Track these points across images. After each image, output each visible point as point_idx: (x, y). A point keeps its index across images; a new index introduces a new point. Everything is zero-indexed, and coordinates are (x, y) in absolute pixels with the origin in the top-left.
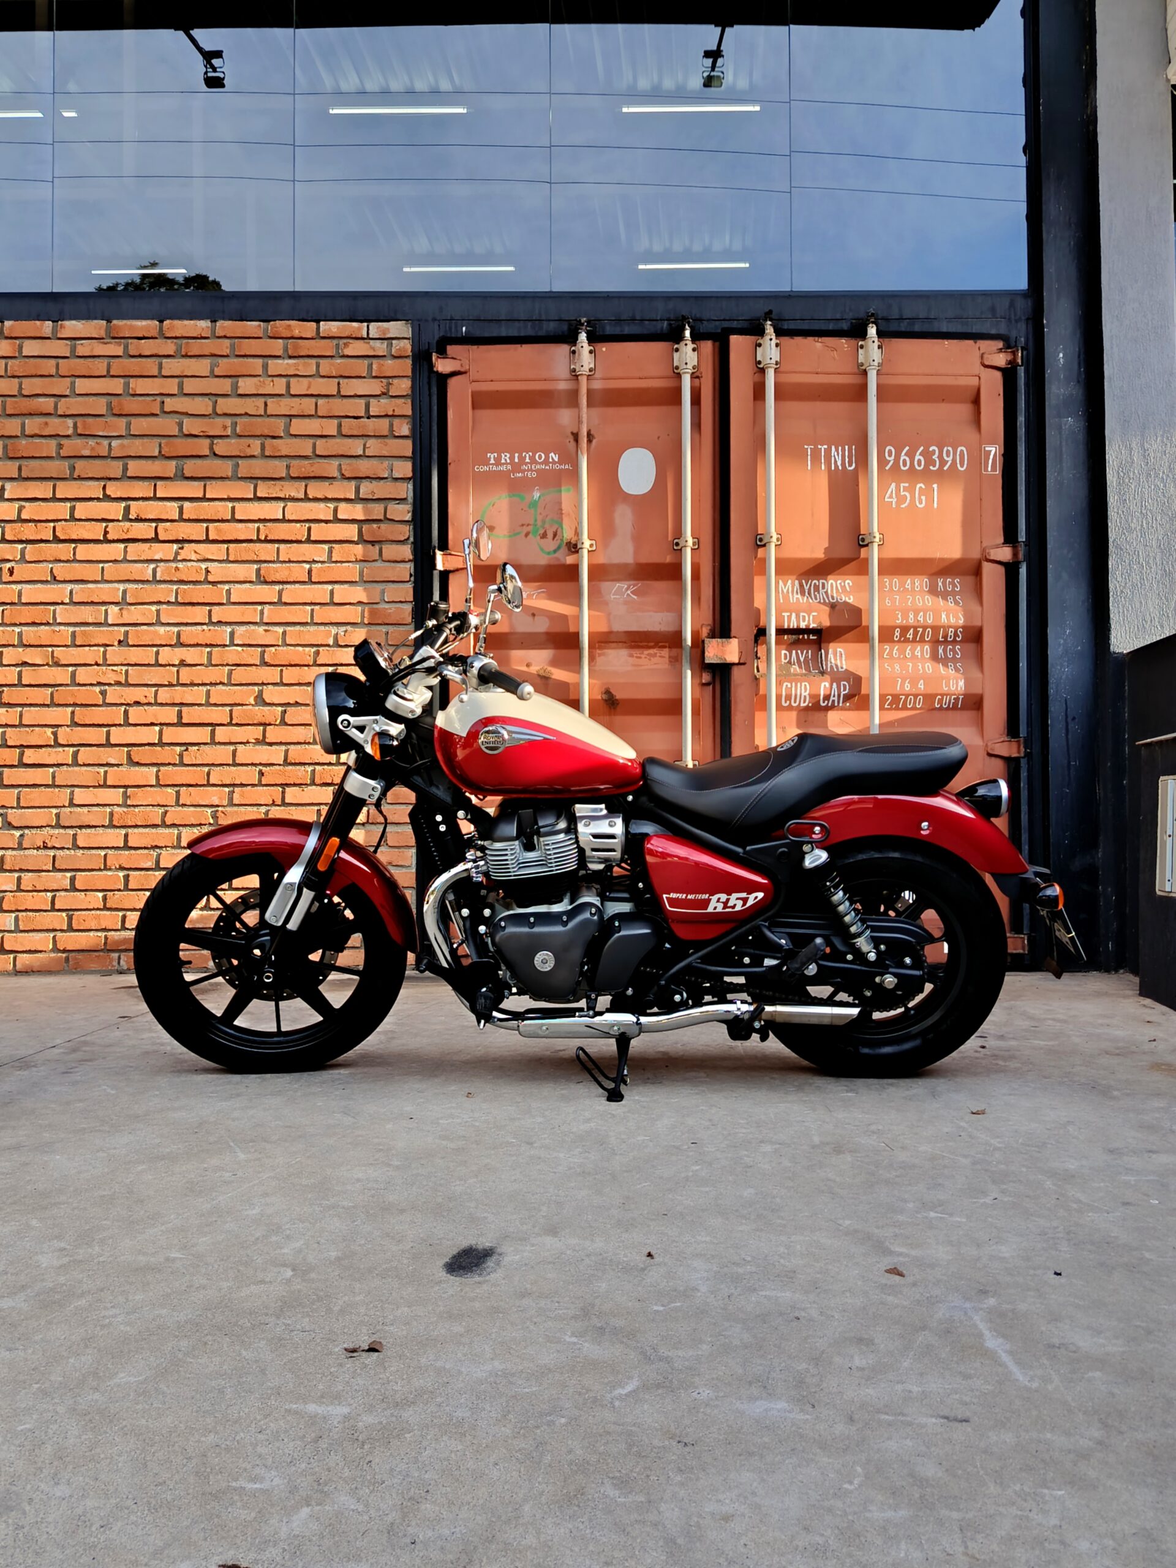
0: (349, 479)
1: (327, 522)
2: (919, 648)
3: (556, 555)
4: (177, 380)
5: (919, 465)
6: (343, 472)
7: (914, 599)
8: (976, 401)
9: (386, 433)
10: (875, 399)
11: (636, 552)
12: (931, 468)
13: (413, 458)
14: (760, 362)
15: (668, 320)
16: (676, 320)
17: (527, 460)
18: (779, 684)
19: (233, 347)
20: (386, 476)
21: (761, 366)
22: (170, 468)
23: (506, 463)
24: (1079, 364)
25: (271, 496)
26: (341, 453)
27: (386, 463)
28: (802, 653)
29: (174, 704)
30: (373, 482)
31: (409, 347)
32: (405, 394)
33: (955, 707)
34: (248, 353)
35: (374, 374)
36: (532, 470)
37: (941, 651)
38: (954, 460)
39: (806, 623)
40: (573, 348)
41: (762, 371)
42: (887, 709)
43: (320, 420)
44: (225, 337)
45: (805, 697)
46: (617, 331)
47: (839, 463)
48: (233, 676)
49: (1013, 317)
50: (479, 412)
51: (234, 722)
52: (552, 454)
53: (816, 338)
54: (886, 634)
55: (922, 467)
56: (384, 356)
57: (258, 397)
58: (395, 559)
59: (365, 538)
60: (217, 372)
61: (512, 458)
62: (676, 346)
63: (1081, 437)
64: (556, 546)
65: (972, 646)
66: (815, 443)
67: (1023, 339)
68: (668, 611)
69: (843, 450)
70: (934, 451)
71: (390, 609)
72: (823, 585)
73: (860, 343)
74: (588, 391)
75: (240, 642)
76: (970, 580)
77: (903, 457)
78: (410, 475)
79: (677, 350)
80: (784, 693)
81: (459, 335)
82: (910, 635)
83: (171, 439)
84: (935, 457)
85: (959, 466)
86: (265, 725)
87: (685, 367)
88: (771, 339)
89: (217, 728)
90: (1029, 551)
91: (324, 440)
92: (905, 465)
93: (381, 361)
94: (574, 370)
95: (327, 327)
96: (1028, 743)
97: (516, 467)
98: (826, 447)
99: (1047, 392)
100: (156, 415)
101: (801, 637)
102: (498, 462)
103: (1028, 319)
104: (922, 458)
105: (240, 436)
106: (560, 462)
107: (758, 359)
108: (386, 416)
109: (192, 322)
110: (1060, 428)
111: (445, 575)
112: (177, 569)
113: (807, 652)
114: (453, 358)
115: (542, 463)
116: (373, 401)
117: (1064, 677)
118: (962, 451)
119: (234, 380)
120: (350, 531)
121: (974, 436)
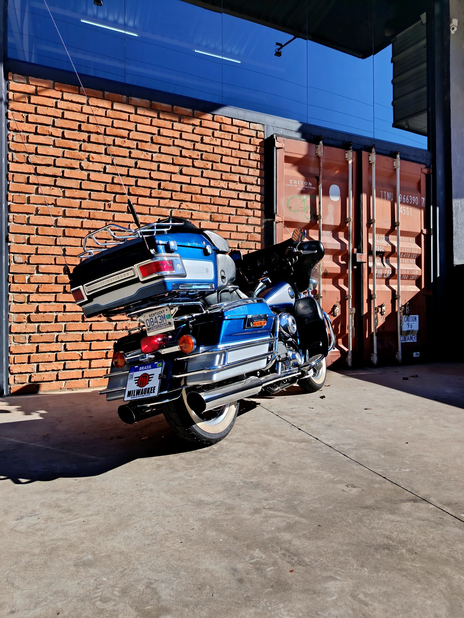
0: (243, 183)
1: (234, 199)
2: (406, 260)
4: (179, 132)
5: (407, 201)
6: (241, 180)
7: (405, 244)
8: (419, 183)
9: (255, 166)
10: (399, 178)
11: (333, 221)
12: (410, 202)
13: (260, 177)
14: (370, 161)
16: (345, 142)
17: (302, 184)
19: (201, 123)
20: (255, 183)
22: (177, 169)
24: (444, 176)
25: (215, 186)
26: (240, 172)
30: (251, 185)
31: (263, 135)
32: (262, 153)
34: (207, 126)
35: (251, 143)
37: (411, 261)
38: (415, 201)
39: (381, 250)
40: (317, 146)
41: (371, 164)
43: (233, 158)
44: (198, 118)
45: (381, 274)
47: (389, 198)
50: (286, 164)
52: (310, 183)
53: (383, 156)
56: (255, 137)
57: (211, 145)
59: (248, 207)
60: (195, 132)
61: (297, 182)
62: (346, 151)
63: (444, 198)
66: (383, 190)
69: (390, 193)
70: (411, 197)
73: (394, 160)
77: (404, 198)
78: (264, 184)
79: (347, 153)
82: (405, 256)
83: (177, 157)
84: (411, 199)
85: (416, 203)
87: (351, 159)
88: (374, 154)
91: (234, 166)
92: (404, 201)
93: (254, 139)
94: (317, 154)
95: (235, 121)
97: (299, 186)
98: (386, 192)
99: (437, 183)
101: (379, 254)
102: (293, 183)
104: (408, 199)
105: (204, 160)
108: (256, 160)
109: (185, 109)
112: (180, 212)
113: (379, 259)
114: (279, 142)
115: (306, 186)
116: (251, 154)
118: (417, 198)
119: (202, 136)
120: (243, 204)
121: (419, 194)
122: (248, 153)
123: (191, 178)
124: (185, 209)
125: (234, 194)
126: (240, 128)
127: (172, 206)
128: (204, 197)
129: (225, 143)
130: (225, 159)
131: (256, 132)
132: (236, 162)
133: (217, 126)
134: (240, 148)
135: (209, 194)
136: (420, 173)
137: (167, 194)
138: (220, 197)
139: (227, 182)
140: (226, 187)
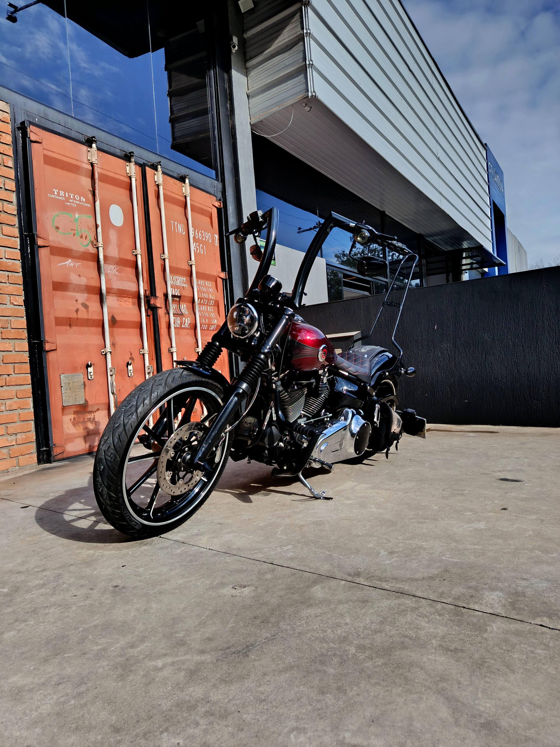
2: (204, 307)
3: (87, 248)
5: (200, 237)
7: (202, 288)
8: (211, 217)
10: (190, 208)
11: (119, 252)
12: (203, 239)
13: (16, 180)
14: (156, 182)
17: (72, 197)
21: (157, 183)
23: (62, 196)
28: (174, 306)
31: (10, 119)
32: (9, 144)
33: (214, 329)
36: (73, 203)
37: (209, 309)
39: (177, 293)
40: (88, 149)
45: (179, 323)
47: (181, 230)
49: (217, 189)
50: (47, 166)
52: (82, 198)
53: (172, 178)
58: (9, 235)
61: (65, 194)
64: (87, 244)
65: (217, 308)
66: (173, 220)
68: (134, 282)
69: (181, 226)
70: (203, 233)
71: (9, 263)
72: (178, 278)
73: (183, 185)
76: (214, 284)
77: (196, 233)
78: (14, 189)
79: (127, 165)
81: (35, 122)
82: (202, 302)
84: (204, 235)
85: (209, 240)
88: (161, 174)
92: (197, 236)
94: (89, 160)
97: (68, 199)
98: (176, 223)
101: (174, 298)
102: (59, 194)
103: (221, 192)
104: (201, 235)
106: (86, 202)
107: (156, 180)
114: (35, 133)
118: (210, 235)
121: (212, 230)
136: (211, 205)
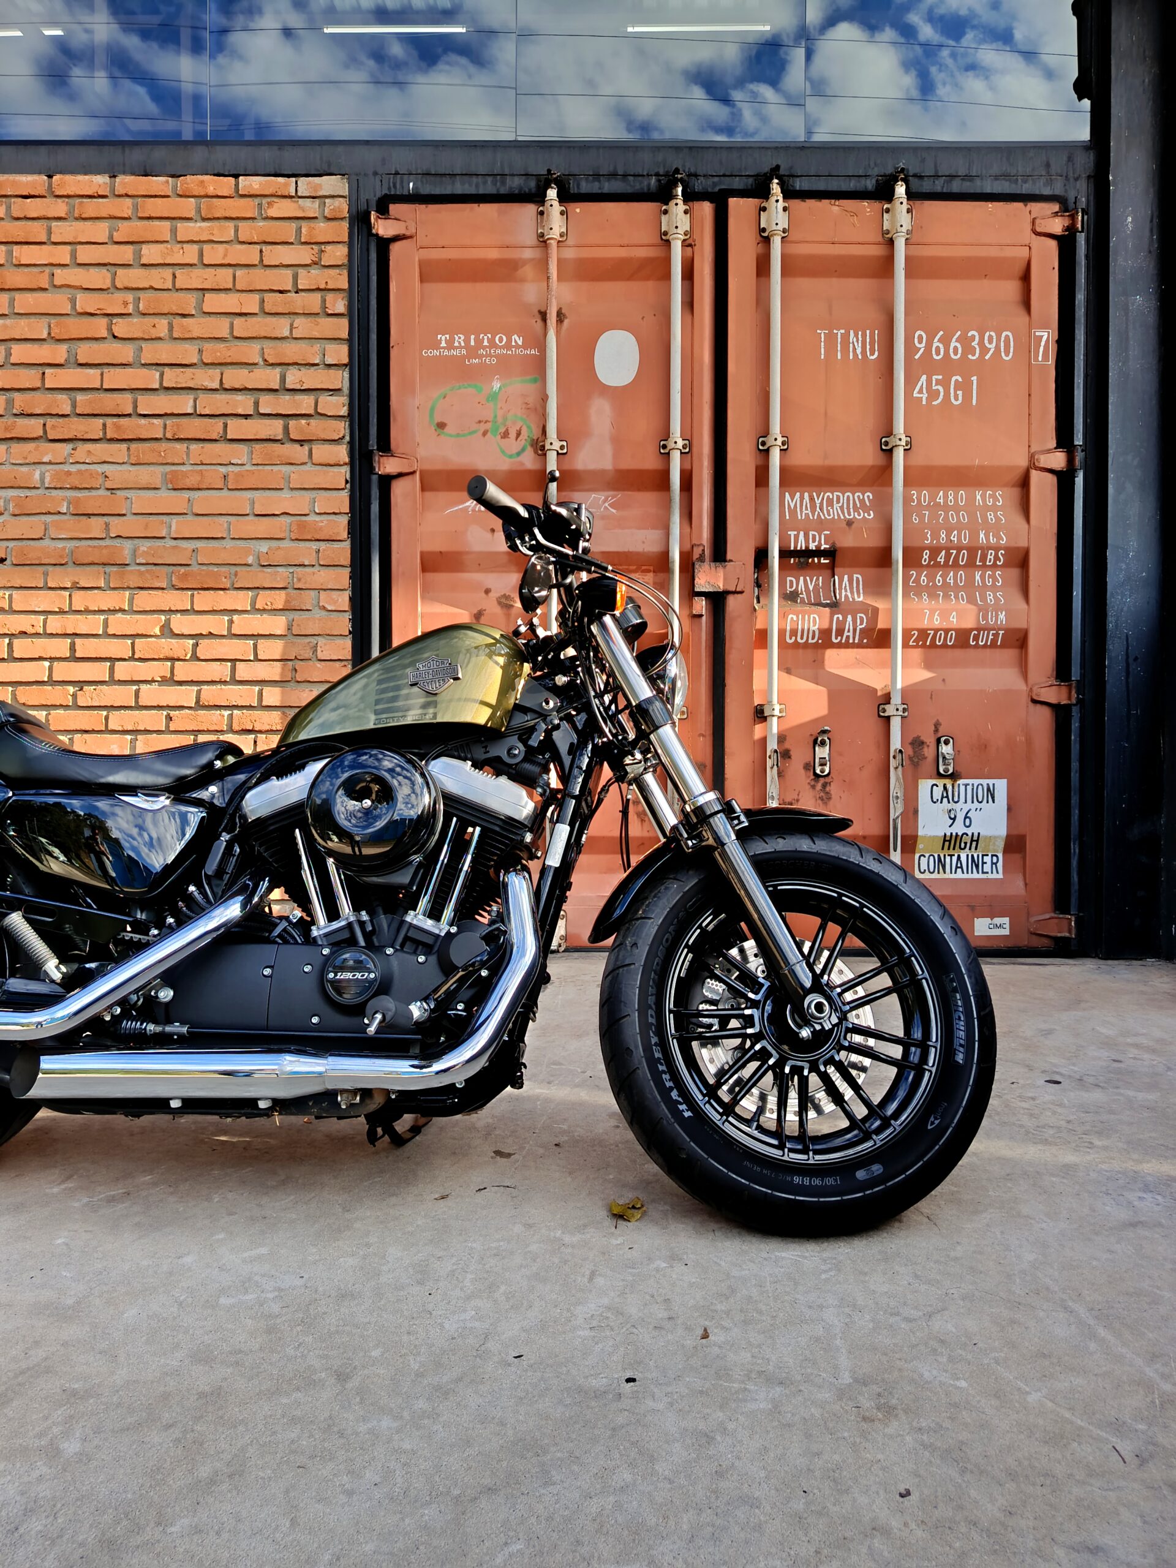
0: (272, 365)
1: (246, 416)
2: (952, 574)
3: (519, 459)
4: (68, 248)
5: (956, 353)
6: (266, 357)
7: (946, 517)
8: (1026, 278)
9: (317, 309)
10: (903, 272)
11: (616, 456)
12: (970, 357)
13: (350, 341)
14: (764, 230)
15: (657, 175)
16: (666, 175)
17: (486, 343)
18: (783, 616)
19: (136, 207)
20: (317, 362)
21: (765, 235)
22: (60, 353)
23: (463, 347)
24: (1151, 230)
25: (179, 386)
26: (263, 334)
27: (317, 346)
28: (811, 581)
29: (66, 635)
30: (302, 368)
31: (346, 208)
32: (340, 263)
33: (994, 645)
34: (153, 215)
35: (303, 240)
36: (491, 356)
37: (978, 578)
38: (998, 347)
39: (816, 543)
40: (541, 208)
41: (767, 241)
42: (912, 647)
43: (238, 295)
44: (127, 195)
45: (814, 631)
46: (594, 188)
47: (859, 351)
48: (135, 602)
49: (1071, 174)
50: (428, 286)
51: (136, 656)
52: (515, 337)
53: (833, 201)
54: (912, 558)
55: (959, 356)
56: (316, 218)
57: (165, 267)
58: (328, 462)
59: (292, 436)
60: (117, 237)
61: (467, 340)
62: (664, 207)
63: (1151, 319)
64: (520, 449)
65: (1014, 573)
66: (830, 327)
67: (1083, 199)
68: (654, 528)
69: (864, 336)
70: (973, 336)
71: (324, 521)
72: (838, 498)
73: (886, 206)
74: (559, 260)
75: (144, 561)
76: (1015, 492)
77: (936, 344)
78: (346, 360)
79: (666, 212)
80: (788, 628)
81: (405, 193)
82: (941, 558)
83: (63, 319)
84: (975, 344)
85: (1003, 354)
86: (173, 660)
87: (675, 231)
88: (777, 201)
89: (117, 663)
90: (1086, 457)
91: (243, 319)
92: (938, 353)
93: (312, 224)
94: (542, 235)
95: (247, 183)
96: (1080, 687)
97: (472, 352)
98: (843, 331)
99: (1112, 264)
100: (46, 289)
101: (810, 560)
102: (450, 345)
103: (1089, 177)
104: (959, 345)
105: (144, 314)
107: (762, 227)
108: (318, 289)
109: (87, 177)
110: (1126, 309)
111: (386, 481)
112: (69, 473)
113: (818, 579)
114: (396, 219)
115: (501, 347)
116: (302, 272)
117: (1125, 609)
118: (1007, 336)
119: (137, 247)
120: (275, 428)
121: (1022, 318)
122: (289, 272)
123: (102, 374)
124: (83, 463)
125: (243, 403)
126: (265, 201)
127: (45, 460)
128: (143, 421)
129: (213, 254)
130: (212, 302)
131: (317, 201)
132: (251, 303)
133: (188, 207)
134: (261, 260)
135: (157, 412)
136: (1028, 236)
137: (34, 427)
138: (195, 414)
139: (218, 371)
140: (216, 385)
